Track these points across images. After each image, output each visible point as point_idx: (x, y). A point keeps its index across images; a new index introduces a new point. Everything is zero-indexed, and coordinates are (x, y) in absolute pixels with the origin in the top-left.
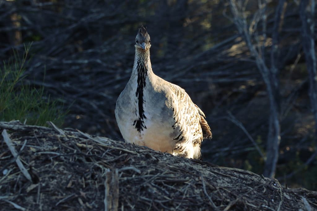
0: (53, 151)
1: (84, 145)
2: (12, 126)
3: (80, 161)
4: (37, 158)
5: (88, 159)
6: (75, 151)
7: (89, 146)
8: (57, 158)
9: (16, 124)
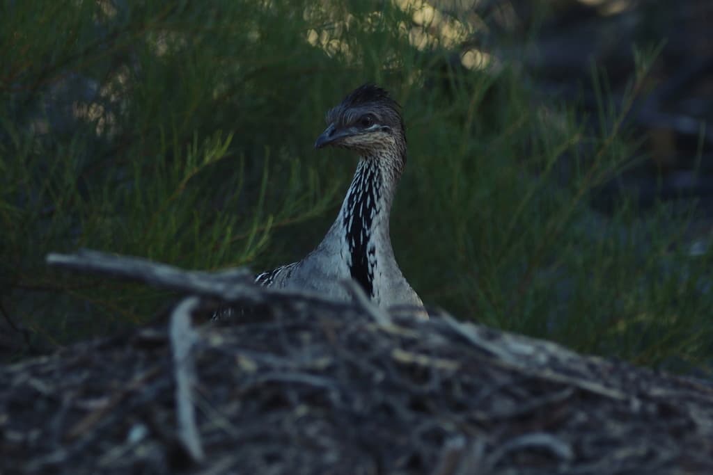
0: (314, 372)
1: (423, 360)
2: (219, 287)
3: (387, 409)
4: (253, 393)
5: (418, 405)
6: (379, 376)
7: (441, 364)
8: (314, 397)
9: (236, 280)
